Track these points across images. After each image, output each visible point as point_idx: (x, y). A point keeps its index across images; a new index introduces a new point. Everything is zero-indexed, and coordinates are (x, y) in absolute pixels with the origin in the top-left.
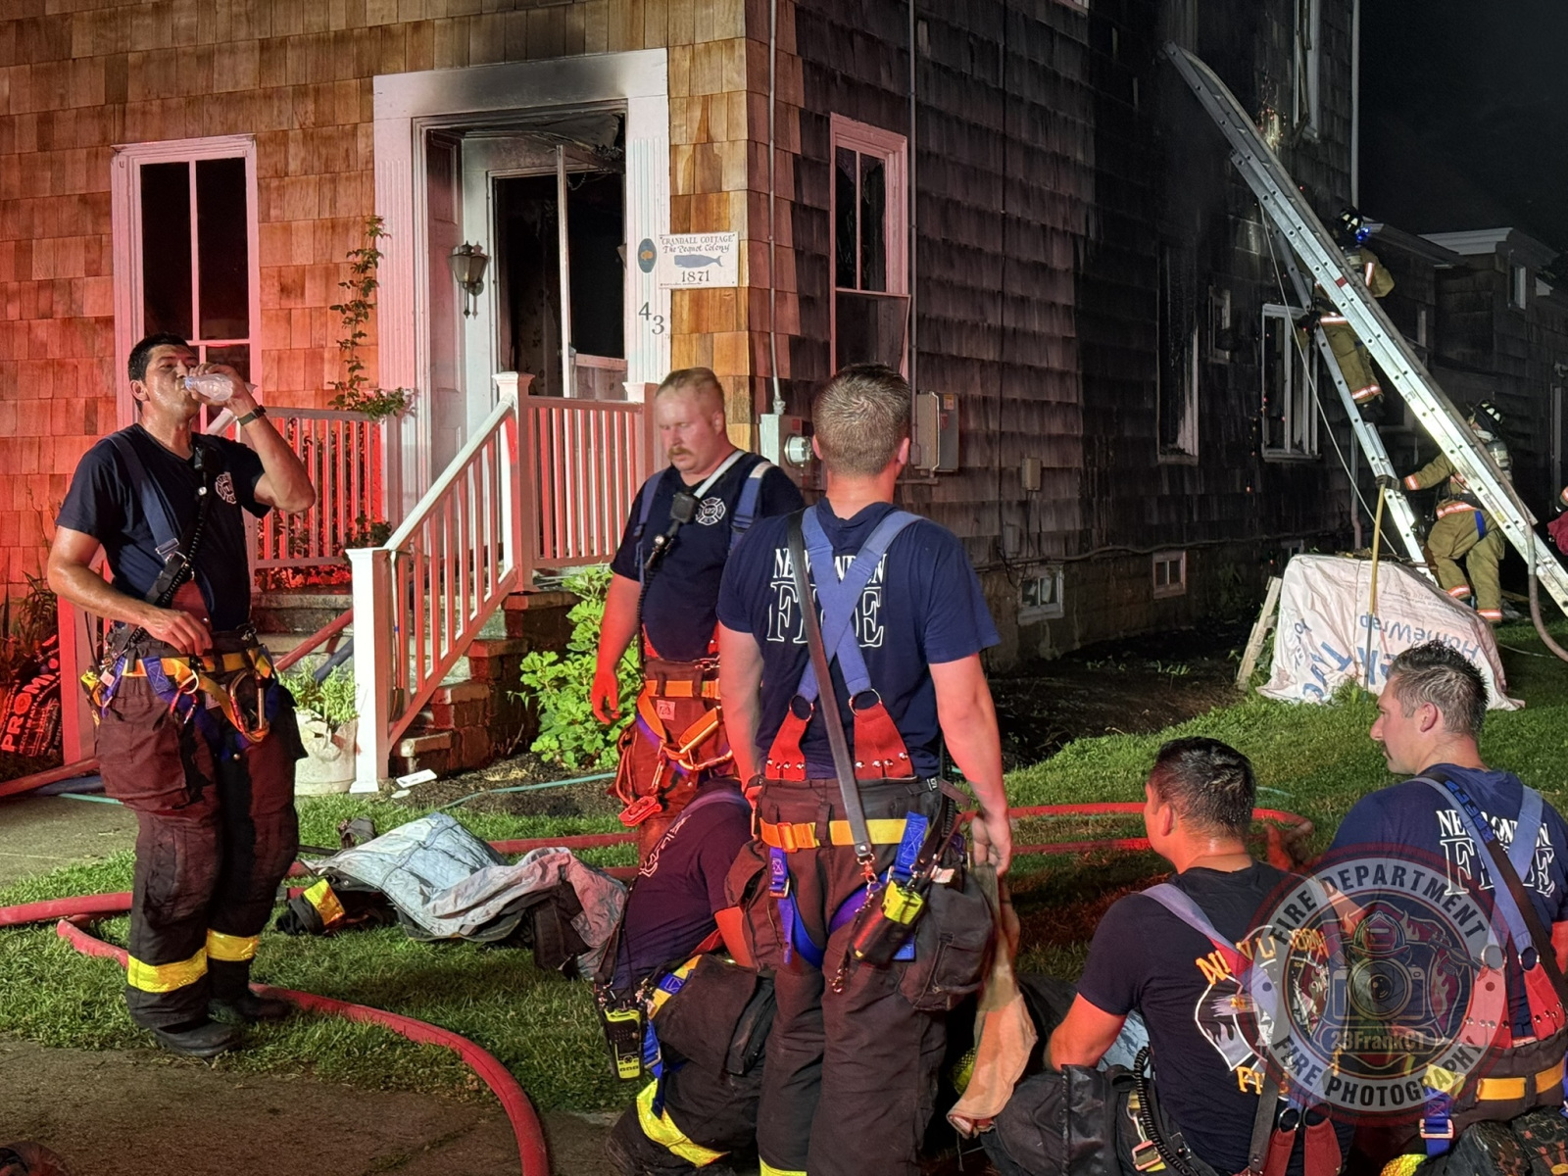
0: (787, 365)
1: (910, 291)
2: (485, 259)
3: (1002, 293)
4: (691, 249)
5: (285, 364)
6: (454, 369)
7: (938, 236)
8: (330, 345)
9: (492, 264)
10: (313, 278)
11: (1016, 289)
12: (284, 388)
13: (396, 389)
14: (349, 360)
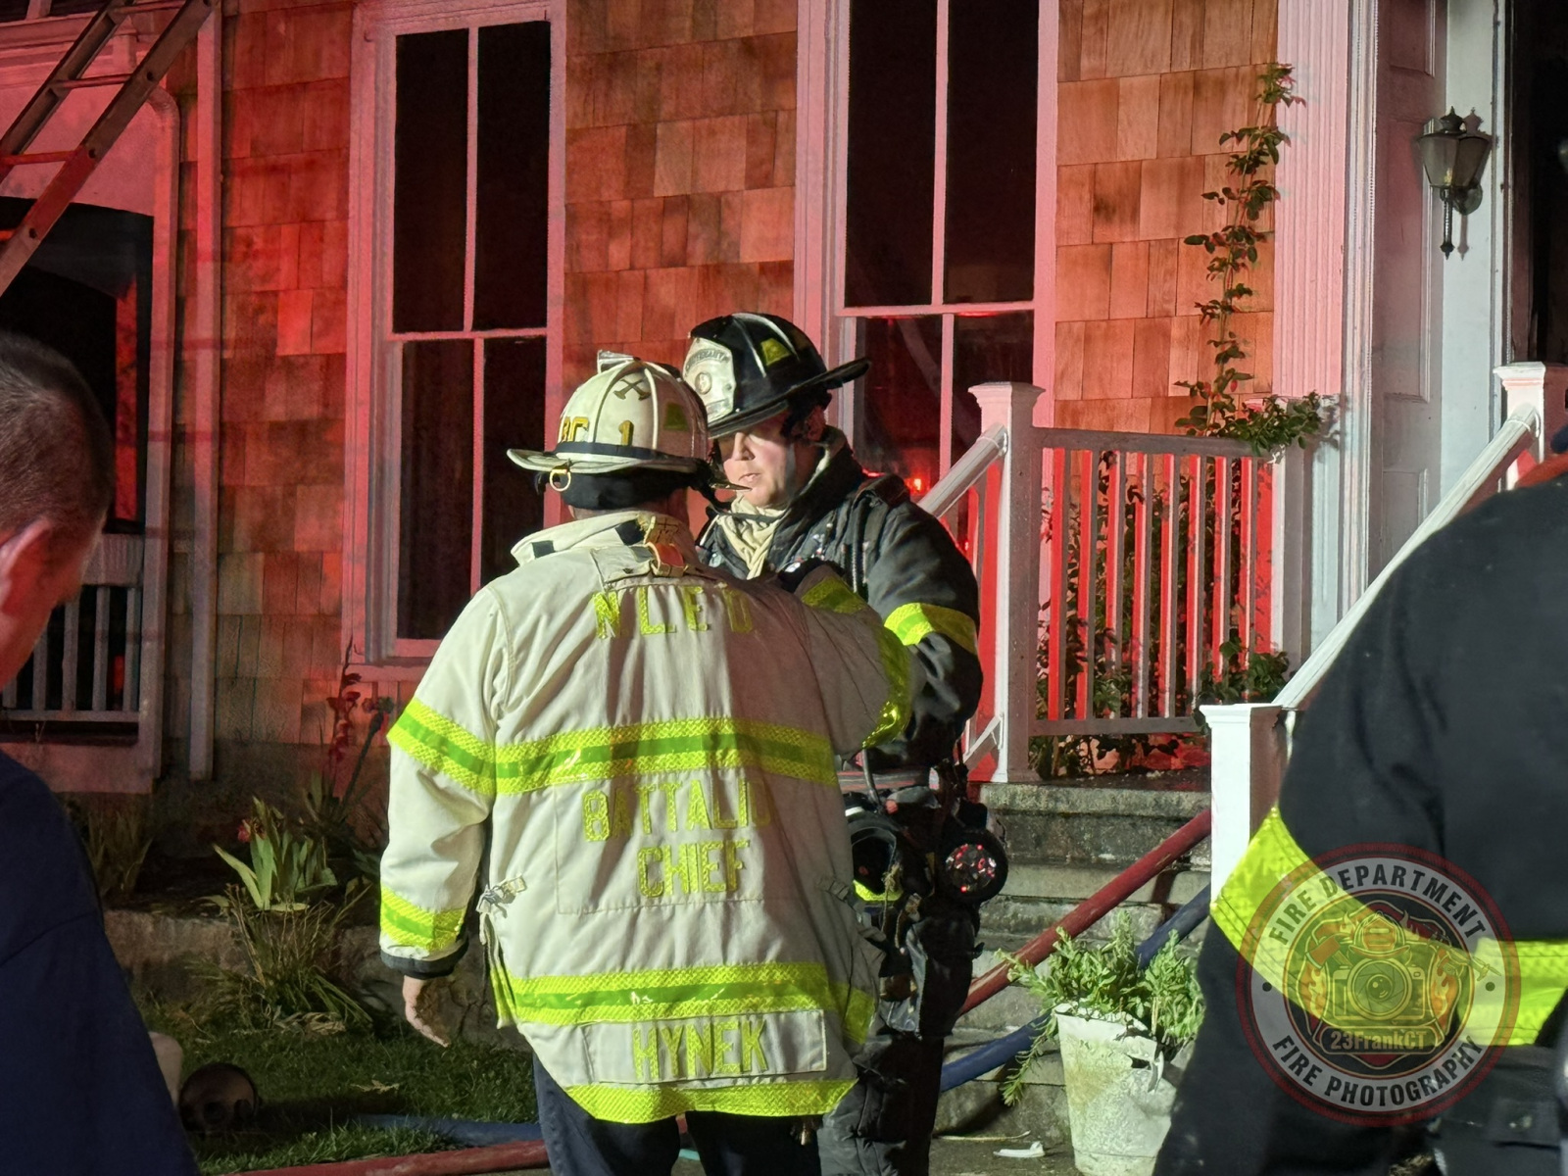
2: (1485, 143)
5: (1098, 349)
6: (1419, 356)
8: (1182, 312)
9: (1499, 151)
10: (1154, 185)
12: (1095, 394)
13: (1306, 394)
14: (1218, 340)
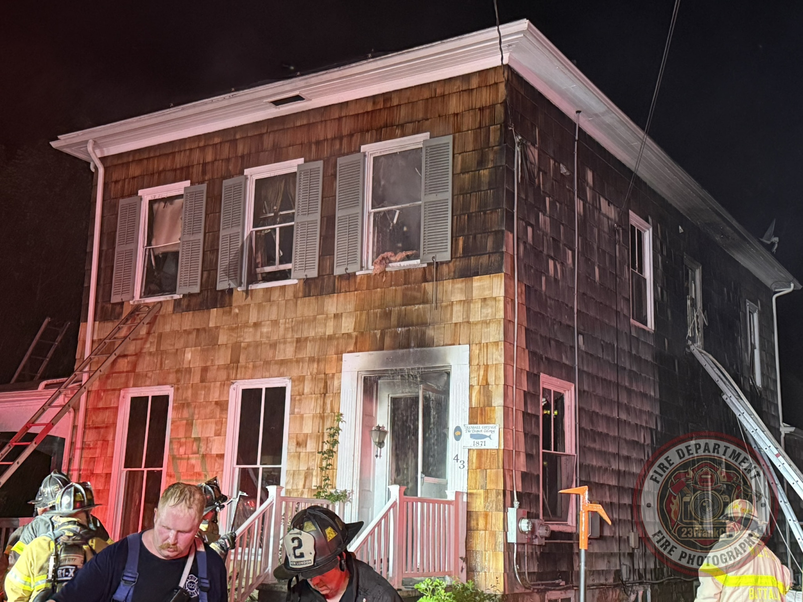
0: (520, 485)
1: (576, 452)
2: (386, 432)
3: (618, 454)
4: (478, 431)
5: (296, 477)
6: (370, 483)
7: (589, 428)
8: (316, 469)
9: (389, 434)
10: (311, 439)
11: (625, 452)
12: (295, 488)
13: (344, 489)
14: (324, 475)
